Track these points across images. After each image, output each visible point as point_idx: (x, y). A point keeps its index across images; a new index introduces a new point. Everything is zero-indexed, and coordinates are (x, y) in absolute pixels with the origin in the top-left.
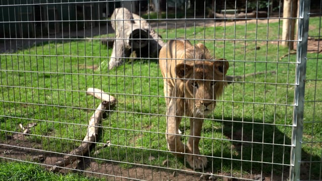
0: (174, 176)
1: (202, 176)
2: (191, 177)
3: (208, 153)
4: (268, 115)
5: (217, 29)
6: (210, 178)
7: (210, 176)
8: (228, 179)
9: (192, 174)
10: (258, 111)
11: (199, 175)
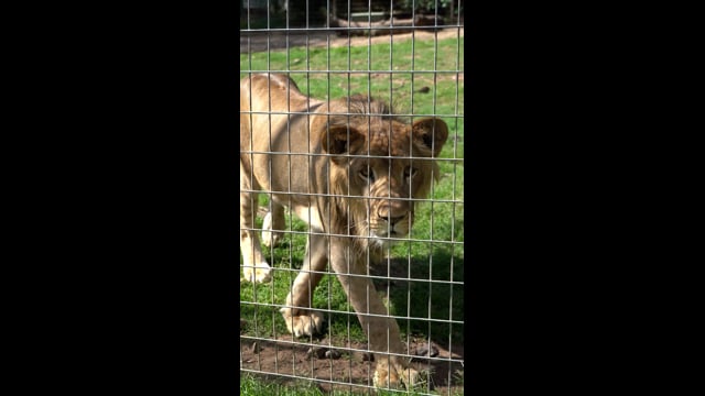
0: (256, 352)
1: (310, 350)
2: (290, 352)
3: (323, 302)
4: (445, 224)
5: (343, 52)
6: (327, 353)
7: (327, 349)
8: (365, 355)
9: (292, 347)
10: (425, 217)
11: (306, 349)
